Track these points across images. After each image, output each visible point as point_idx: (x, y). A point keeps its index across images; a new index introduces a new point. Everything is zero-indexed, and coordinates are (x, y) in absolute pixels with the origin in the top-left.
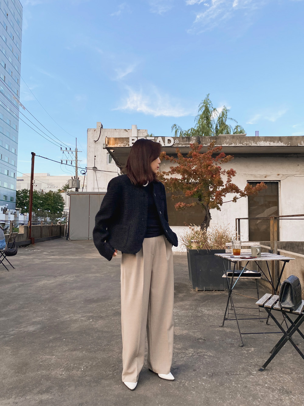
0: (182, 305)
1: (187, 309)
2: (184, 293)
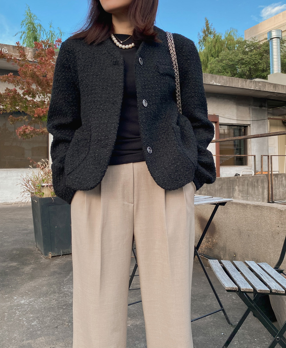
0: (35, 287)
1: (46, 294)
2: (31, 264)
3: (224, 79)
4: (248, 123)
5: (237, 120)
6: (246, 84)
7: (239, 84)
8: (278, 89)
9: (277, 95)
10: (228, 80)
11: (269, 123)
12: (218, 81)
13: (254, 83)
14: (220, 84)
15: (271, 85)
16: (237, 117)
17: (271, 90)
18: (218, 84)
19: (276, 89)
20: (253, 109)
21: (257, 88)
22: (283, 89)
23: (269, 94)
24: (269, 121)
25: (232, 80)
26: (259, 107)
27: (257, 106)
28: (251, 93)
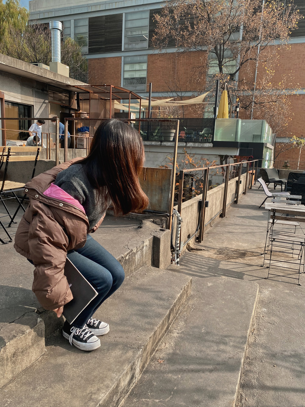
3: (8, 59)
4: (32, 104)
5: (21, 99)
6: (29, 68)
7: (23, 67)
8: (57, 77)
9: (56, 83)
10: (12, 60)
11: (49, 106)
12: (3, 60)
13: (37, 69)
14: (5, 63)
15: (51, 74)
16: (21, 97)
17: (52, 78)
18: (2, 63)
19: (55, 77)
20: (36, 92)
21: (39, 74)
22: (62, 78)
23: (49, 81)
24: (49, 104)
25: (16, 61)
26: (41, 90)
27: (39, 89)
28: (34, 77)
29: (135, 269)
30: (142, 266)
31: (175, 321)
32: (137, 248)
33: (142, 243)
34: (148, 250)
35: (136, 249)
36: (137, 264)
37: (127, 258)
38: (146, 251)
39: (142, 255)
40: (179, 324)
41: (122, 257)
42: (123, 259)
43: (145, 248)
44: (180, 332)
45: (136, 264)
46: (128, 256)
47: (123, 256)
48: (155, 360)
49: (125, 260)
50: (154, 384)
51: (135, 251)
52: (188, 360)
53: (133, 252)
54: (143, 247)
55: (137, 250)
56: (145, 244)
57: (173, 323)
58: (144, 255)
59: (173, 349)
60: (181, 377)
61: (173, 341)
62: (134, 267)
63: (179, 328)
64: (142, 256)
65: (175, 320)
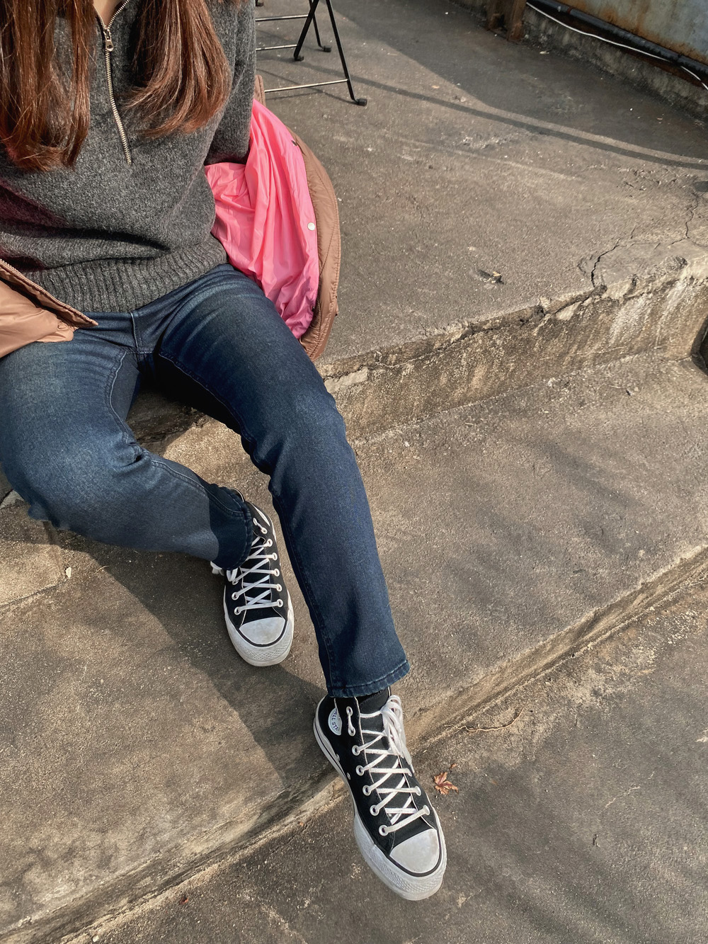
29: (596, 356)
30: (638, 352)
31: (623, 629)
32: (634, 283)
33: (671, 268)
34: (696, 296)
35: (627, 287)
36: (617, 340)
37: (566, 315)
38: (683, 301)
39: (655, 314)
40: (627, 655)
41: (540, 310)
42: (542, 317)
43: (679, 286)
44: (610, 691)
45: (612, 341)
46: (572, 308)
47: (545, 304)
48: (429, 765)
49: (554, 321)
50: (350, 871)
51: (618, 295)
52: (547, 841)
53: (604, 296)
54: (671, 284)
55: (631, 291)
56: (686, 272)
57: (611, 637)
58: (665, 313)
59: (525, 756)
60: (466, 905)
61: (552, 718)
62: (592, 351)
63: (618, 668)
64: (651, 314)
65: (628, 627)
